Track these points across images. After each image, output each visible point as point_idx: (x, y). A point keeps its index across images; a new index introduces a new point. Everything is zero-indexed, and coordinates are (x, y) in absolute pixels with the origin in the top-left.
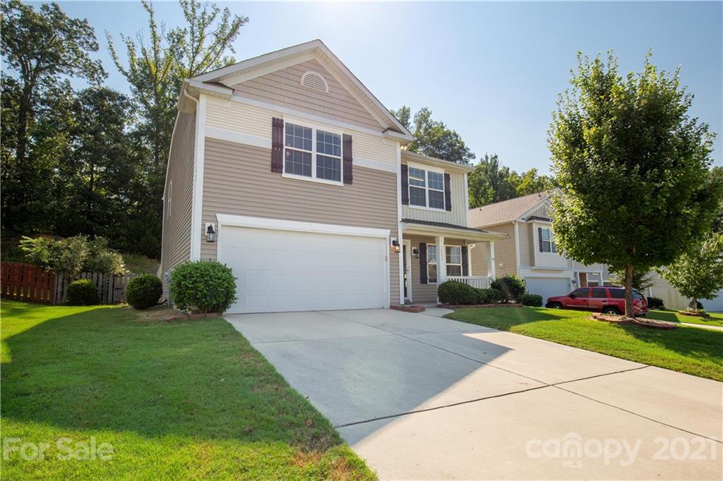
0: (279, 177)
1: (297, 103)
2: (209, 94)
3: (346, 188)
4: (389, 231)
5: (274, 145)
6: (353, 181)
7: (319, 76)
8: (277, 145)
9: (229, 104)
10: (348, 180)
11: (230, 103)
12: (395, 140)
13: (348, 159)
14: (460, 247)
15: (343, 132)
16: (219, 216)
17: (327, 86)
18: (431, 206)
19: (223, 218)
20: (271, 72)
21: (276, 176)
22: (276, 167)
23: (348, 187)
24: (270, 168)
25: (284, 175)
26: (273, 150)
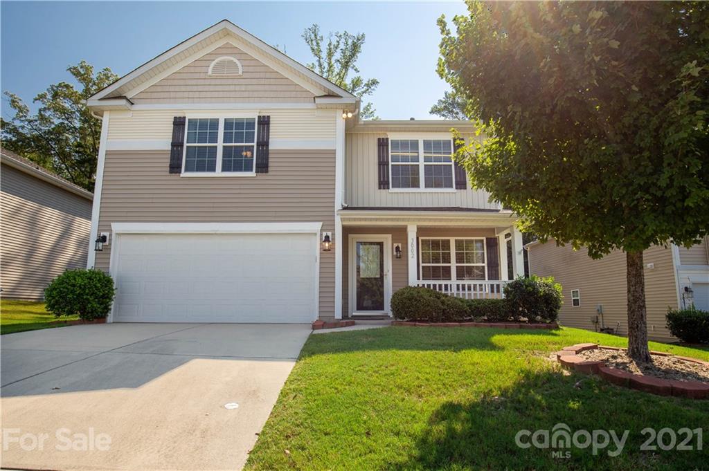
0: (178, 178)
1: (203, 95)
2: (111, 110)
3: (259, 178)
4: (321, 223)
5: (173, 145)
6: (269, 169)
7: (232, 58)
8: (177, 144)
9: (129, 115)
10: (263, 167)
11: (132, 112)
12: (335, 108)
13: (264, 144)
14: (484, 239)
15: (258, 114)
16: (113, 224)
17: (240, 68)
18: (427, 186)
19: (117, 227)
20: (175, 71)
21: (174, 176)
22: (175, 168)
23: (262, 176)
24: (168, 169)
25: (184, 174)
26: (172, 150)
